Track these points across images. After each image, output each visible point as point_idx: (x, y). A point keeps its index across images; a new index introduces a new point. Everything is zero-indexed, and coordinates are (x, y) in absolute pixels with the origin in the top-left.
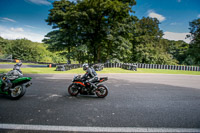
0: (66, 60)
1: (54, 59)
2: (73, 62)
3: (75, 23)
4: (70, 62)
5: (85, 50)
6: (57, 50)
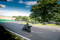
0: (35, 21)
1: (31, 21)
2: (37, 22)
3: (37, 10)
4: (36, 22)
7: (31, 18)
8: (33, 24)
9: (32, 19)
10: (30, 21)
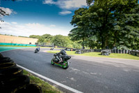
3: (88, 21)
4: (84, 48)
5: (95, 39)
6: (76, 40)
7: (73, 40)
8: (77, 52)
9: (75, 43)
10: (71, 46)
